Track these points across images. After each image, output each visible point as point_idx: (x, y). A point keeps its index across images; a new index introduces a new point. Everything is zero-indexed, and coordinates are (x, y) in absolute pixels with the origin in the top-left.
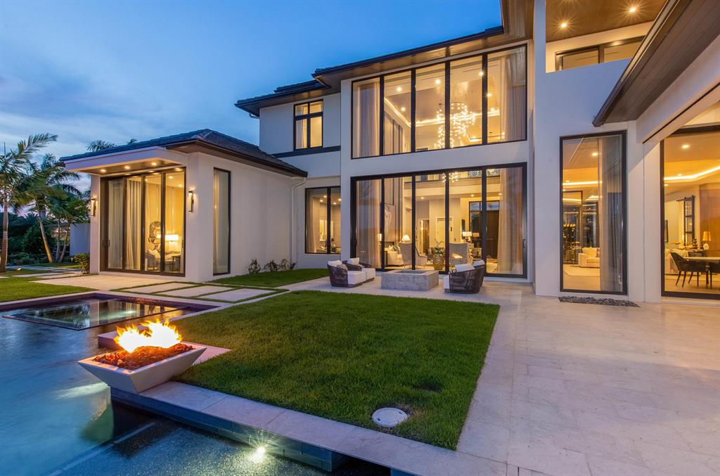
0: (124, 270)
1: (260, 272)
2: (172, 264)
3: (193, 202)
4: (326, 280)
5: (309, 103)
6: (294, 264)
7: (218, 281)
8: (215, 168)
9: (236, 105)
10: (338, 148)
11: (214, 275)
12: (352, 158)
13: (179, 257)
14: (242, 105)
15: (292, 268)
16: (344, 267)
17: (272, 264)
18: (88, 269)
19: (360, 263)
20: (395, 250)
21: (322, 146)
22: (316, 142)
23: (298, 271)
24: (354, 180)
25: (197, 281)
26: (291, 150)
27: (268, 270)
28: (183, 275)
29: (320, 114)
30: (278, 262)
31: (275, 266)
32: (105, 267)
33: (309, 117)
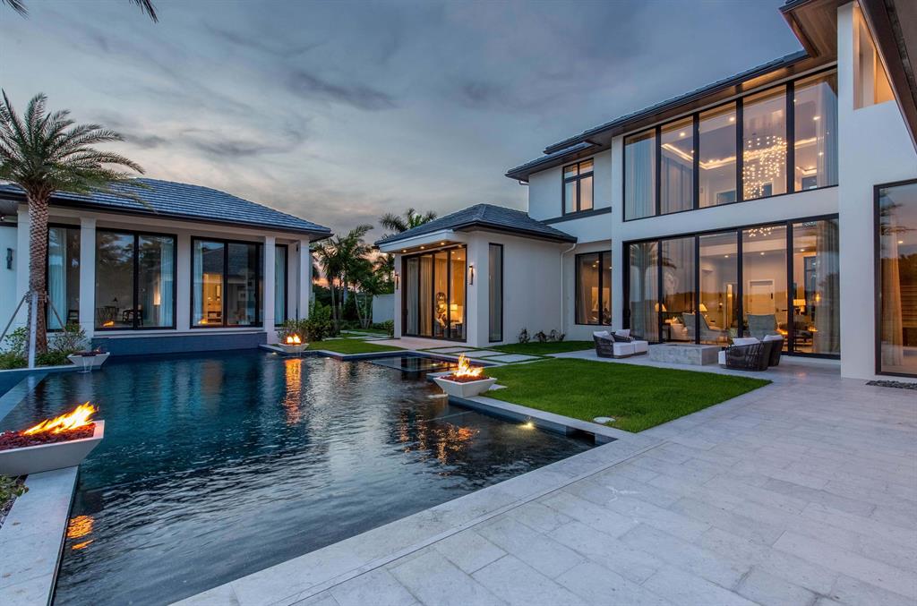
0: (419, 335)
1: (530, 341)
2: (455, 331)
3: (472, 275)
4: (594, 352)
5: (578, 163)
6: (563, 336)
7: (494, 347)
8: (490, 244)
9: (506, 175)
10: (608, 210)
11: (490, 341)
12: (624, 221)
13: (461, 325)
14: (513, 174)
15: (561, 339)
16: (612, 338)
17: (541, 335)
18: (392, 334)
19: (630, 335)
20: (681, 323)
21: (592, 209)
22: (585, 205)
23: (567, 342)
24: (626, 245)
25: (476, 346)
26: (560, 216)
27: (537, 340)
28: (465, 341)
29: (591, 174)
30: (547, 333)
31: (544, 336)
32: (404, 333)
33: (578, 178)
